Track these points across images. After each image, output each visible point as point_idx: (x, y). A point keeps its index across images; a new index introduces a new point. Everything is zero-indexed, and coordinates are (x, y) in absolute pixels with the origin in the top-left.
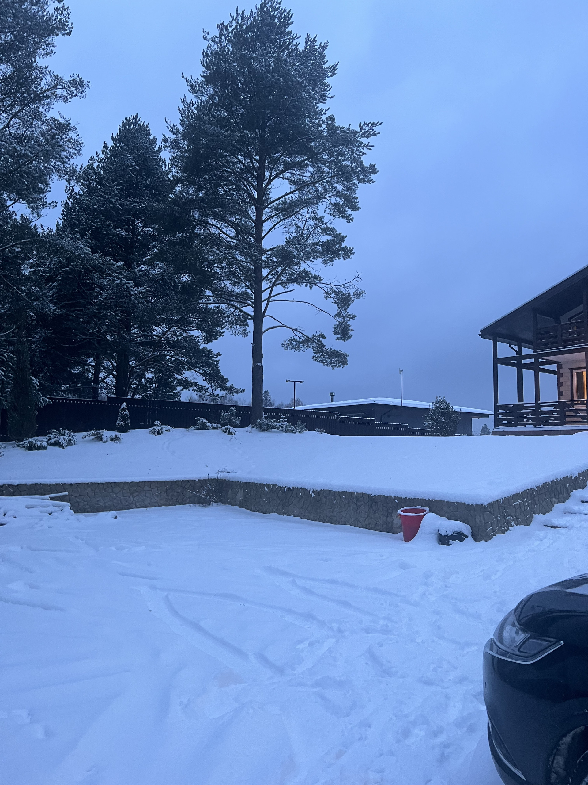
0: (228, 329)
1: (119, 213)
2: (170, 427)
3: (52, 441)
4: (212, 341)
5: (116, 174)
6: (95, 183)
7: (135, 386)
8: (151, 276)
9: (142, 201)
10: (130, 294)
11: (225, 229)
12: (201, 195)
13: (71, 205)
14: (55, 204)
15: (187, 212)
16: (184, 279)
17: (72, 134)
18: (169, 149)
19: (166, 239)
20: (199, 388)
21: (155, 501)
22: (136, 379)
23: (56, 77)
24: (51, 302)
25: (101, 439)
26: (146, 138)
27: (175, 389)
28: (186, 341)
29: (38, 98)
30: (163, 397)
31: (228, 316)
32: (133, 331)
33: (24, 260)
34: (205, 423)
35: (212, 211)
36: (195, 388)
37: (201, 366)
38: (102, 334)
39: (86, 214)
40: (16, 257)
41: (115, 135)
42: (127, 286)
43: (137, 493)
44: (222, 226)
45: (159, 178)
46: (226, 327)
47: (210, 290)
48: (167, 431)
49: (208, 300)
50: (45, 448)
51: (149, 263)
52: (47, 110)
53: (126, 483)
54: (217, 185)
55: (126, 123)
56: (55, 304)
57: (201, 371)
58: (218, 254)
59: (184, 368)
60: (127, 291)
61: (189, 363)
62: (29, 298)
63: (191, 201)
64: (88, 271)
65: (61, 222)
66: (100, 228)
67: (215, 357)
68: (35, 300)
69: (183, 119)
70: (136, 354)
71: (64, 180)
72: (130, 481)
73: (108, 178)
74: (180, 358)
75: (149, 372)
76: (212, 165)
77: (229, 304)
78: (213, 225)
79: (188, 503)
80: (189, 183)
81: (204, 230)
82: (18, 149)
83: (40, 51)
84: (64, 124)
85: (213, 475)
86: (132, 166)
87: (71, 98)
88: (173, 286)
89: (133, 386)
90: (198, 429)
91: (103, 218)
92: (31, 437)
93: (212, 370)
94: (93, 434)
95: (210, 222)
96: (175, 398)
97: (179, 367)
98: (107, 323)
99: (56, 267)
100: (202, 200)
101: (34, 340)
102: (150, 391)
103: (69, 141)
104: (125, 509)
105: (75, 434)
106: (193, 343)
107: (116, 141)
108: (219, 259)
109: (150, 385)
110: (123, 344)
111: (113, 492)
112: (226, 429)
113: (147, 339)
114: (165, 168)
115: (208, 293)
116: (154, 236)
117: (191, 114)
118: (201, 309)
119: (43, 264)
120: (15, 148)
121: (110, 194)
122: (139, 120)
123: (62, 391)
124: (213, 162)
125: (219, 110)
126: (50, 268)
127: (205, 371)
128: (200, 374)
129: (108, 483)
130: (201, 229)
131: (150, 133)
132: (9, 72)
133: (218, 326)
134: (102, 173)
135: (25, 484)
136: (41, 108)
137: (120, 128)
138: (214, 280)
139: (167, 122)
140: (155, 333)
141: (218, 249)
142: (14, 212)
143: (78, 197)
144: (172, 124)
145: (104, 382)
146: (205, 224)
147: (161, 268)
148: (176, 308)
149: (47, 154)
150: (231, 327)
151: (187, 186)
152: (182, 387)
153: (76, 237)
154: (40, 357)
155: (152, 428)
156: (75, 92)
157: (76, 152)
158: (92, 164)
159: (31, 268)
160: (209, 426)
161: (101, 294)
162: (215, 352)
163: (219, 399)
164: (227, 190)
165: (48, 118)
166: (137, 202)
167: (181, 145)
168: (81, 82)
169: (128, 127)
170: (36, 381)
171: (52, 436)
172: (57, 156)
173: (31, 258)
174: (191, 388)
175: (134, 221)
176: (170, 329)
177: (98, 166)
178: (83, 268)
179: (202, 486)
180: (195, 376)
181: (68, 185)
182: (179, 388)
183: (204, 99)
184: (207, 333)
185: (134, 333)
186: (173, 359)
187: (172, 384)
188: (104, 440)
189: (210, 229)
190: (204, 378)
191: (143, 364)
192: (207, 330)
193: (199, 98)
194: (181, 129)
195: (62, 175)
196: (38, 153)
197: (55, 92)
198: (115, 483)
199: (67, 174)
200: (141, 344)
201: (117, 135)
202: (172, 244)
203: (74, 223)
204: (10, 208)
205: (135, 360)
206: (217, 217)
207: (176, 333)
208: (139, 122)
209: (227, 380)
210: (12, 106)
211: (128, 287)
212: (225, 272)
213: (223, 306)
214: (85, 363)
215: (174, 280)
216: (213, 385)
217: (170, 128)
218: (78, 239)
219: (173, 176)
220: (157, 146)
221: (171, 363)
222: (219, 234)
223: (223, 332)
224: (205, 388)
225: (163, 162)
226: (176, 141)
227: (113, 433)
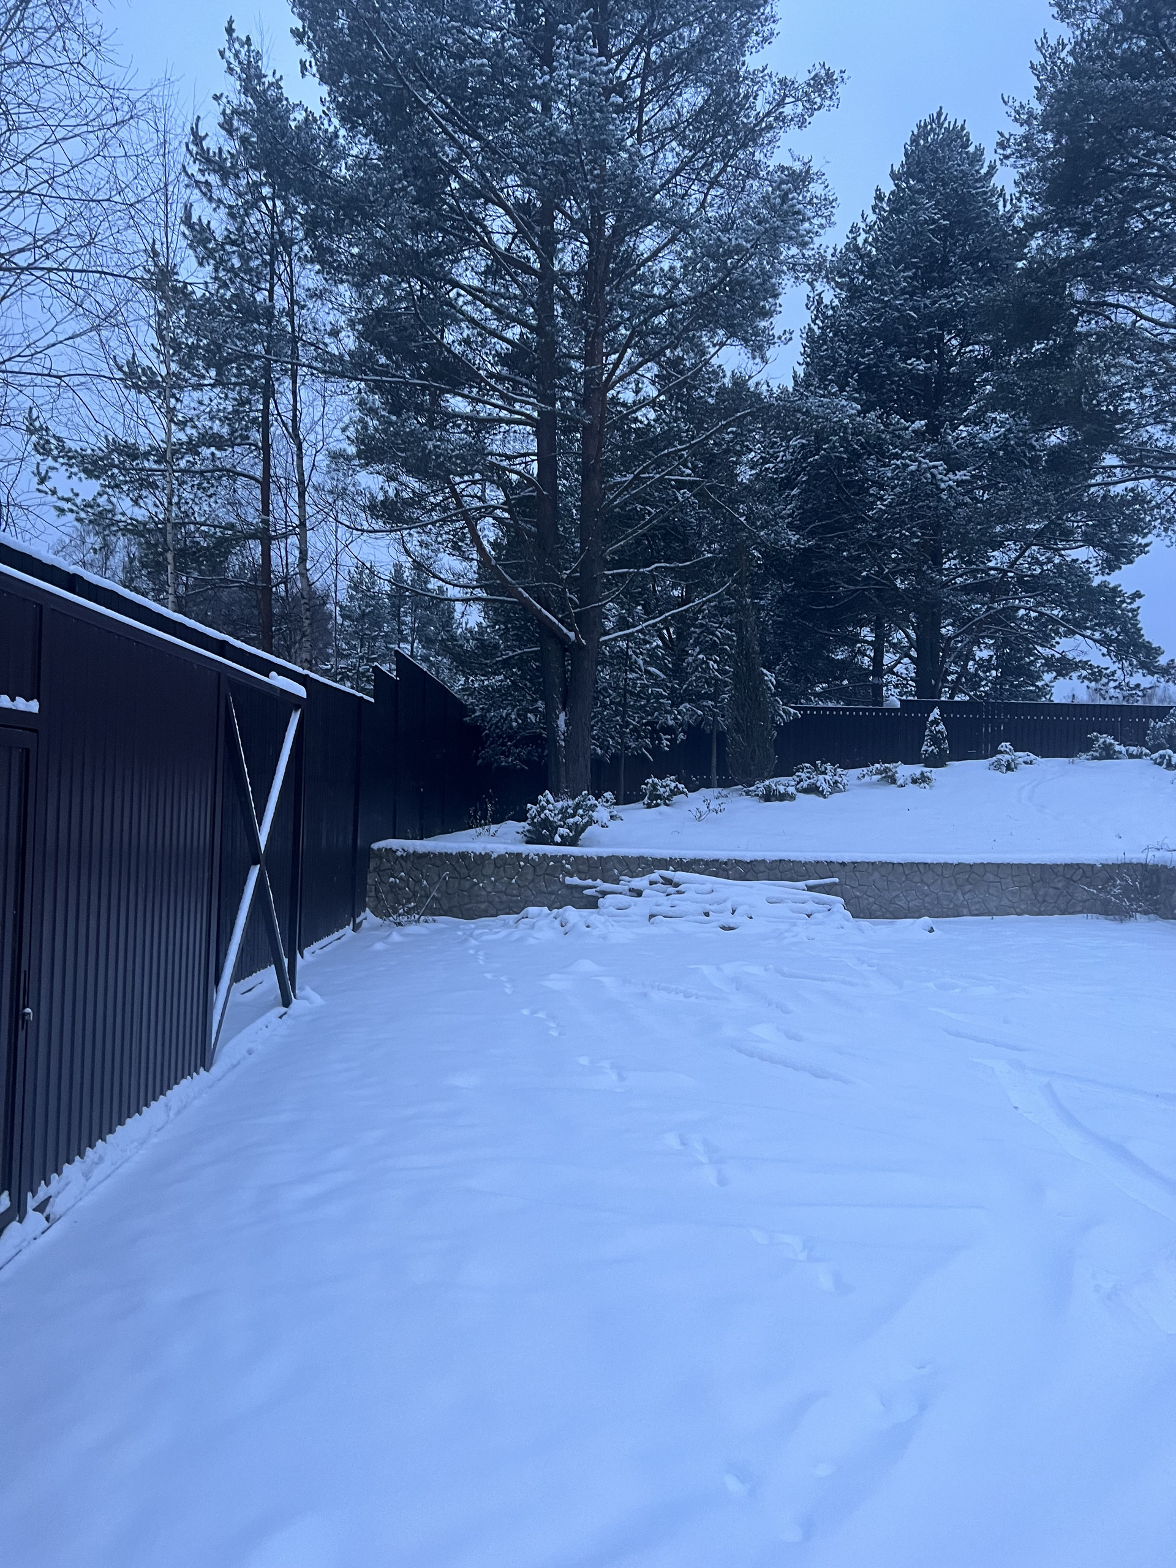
0: (1159, 535)
1: (911, 327)
2: (1032, 756)
3: (805, 784)
4: (1120, 568)
5: (902, 247)
6: (861, 278)
7: (954, 677)
8: (981, 445)
9: (957, 290)
10: (938, 487)
11: (1149, 308)
12: (1087, 244)
13: (818, 332)
14: (788, 335)
15: (1058, 289)
16: (1053, 440)
17: (816, 188)
18: (1012, 160)
19: (1009, 360)
20: (1093, 674)
21: (1008, 903)
22: (956, 663)
23: (783, 82)
24: (790, 526)
25: (893, 781)
26: (960, 154)
27: (1039, 678)
28: (1061, 574)
29: (752, 136)
30: (1012, 695)
31: (1158, 506)
32: (947, 566)
33: (739, 454)
34: (1111, 744)
35: (1116, 275)
36: (1084, 673)
37: (1096, 625)
38: (886, 577)
39: (847, 344)
40: (727, 452)
41: (896, 169)
42: (932, 474)
43: (970, 887)
44: (1141, 303)
45: (991, 232)
46: (1155, 532)
47: (1115, 452)
48: (1026, 763)
49: (1109, 477)
50: (792, 797)
51: (976, 419)
52: (768, 154)
53: (946, 865)
54: (1128, 212)
55: (919, 135)
56: (797, 529)
57: (1097, 635)
58: (1133, 368)
59: (1057, 633)
60: (932, 483)
61: (1068, 621)
62: (753, 524)
63: (1066, 263)
64: (855, 456)
65: (801, 371)
66: (876, 365)
67: (1129, 601)
68: (762, 528)
69: (1042, 86)
70: (955, 613)
71: (805, 284)
72: (956, 862)
73: (887, 260)
74: (1049, 612)
75: (982, 646)
76: (1113, 170)
77: (1160, 478)
78: (1117, 306)
79: (1081, 912)
80: (1059, 224)
81: (1097, 322)
82: (725, 239)
83: (753, 39)
84: (801, 172)
85: (1136, 856)
86: (934, 221)
87: (811, 115)
88: (1030, 459)
89: (949, 678)
90: (1094, 758)
91: (880, 344)
92: (768, 778)
93: (1124, 630)
94: (879, 772)
95: (1111, 300)
96: (1040, 697)
97: (1045, 631)
98: (893, 556)
99: (797, 458)
100: (1092, 255)
101: (762, 603)
102: (986, 685)
103: (810, 203)
104: (948, 916)
105: (845, 772)
106: (1076, 576)
107: (899, 179)
108: (1136, 378)
109: (985, 672)
110: (929, 593)
111: (922, 881)
112: (1162, 757)
113: (975, 578)
114: (1005, 206)
115: (1110, 460)
116: (985, 359)
117: (1059, 68)
118: (1092, 499)
119: (772, 456)
120: (719, 238)
121: (892, 290)
122: (945, 119)
123: (816, 695)
124: (1116, 160)
125: (1125, 40)
126: (786, 462)
127: (1106, 635)
128: (1095, 641)
129: (912, 864)
130: (1089, 321)
131: (968, 140)
132: (700, 101)
133: (1136, 532)
134: (874, 253)
135: (764, 861)
136: (757, 154)
137: (906, 149)
138: (1122, 430)
139: (1005, 103)
140: (992, 564)
141: (1132, 358)
142: (720, 366)
143: (830, 312)
144: (1017, 104)
145: (893, 673)
146: (1097, 308)
147: (1003, 424)
148: (1036, 502)
149: (775, 235)
150: (1166, 530)
151: (1055, 232)
152: (1054, 674)
153: (829, 392)
154: (775, 633)
155: (994, 759)
156: (818, 100)
157: (824, 221)
158: (855, 238)
159: (752, 468)
160: (1121, 753)
161: (882, 499)
162: (1128, 590)
163: (1140, 693)
164: (1152, 217)
165: (771, 169)
166: (947, 296)
167: (1039, 145)
168: (829, 75)
169: (922, 142)
170: (770, 677)
171: (803, 775)
172: (793, 233)
173: (751, 450)
174: (1074, 675)
175: (942, 336)
176: (1025, 551)
177: (866, 241)
178: (844, 452)
179: (1111, 878)
180: (1083, 647)
181: (811, 295)
182: (1048, 677)
183: (1090, 25)
184: (1108, 551)
185: (950, 568)
186: (1033, 614)
187: (1032, 668)
188: (899, 783)
189: (1113, 317)
190: (1105, 650)
191: (969, 631)
192: (1108, 545)
193: (1078, 26)
194: (1038, 108)
195: (800, 275)
196: (758, 239)
197: (781, 113)
198: (925, 864)
199: (810, 269)
200: (965, 589)
201: (902, 165)
202: (1027, 366)
203: (825, 365)
204: (713, 361)
205: (952, 625)
206: (1125, 284)
207: (1037, 559)
208: (946, 125)
209: (1158, 651)
210: (708, 166)
211: (933, 476)
212: (1151, 407)
213: (1146, 484)
214: (856, 639)
215: (1031, 444)
216: (1126, 664)
217: (1013, 114)
218: (834, 394)
219: (1023, 219)
220: (986, 164)
221: (1030, 624)
222: (1134, 323)
223: (1147, 545)
224: (1108, 671)
225: (1000, 196)
226: (1027, 138)
227: (917, 770)
